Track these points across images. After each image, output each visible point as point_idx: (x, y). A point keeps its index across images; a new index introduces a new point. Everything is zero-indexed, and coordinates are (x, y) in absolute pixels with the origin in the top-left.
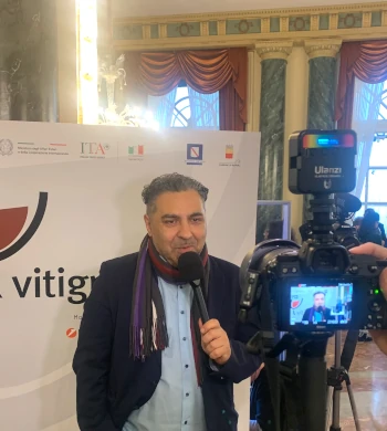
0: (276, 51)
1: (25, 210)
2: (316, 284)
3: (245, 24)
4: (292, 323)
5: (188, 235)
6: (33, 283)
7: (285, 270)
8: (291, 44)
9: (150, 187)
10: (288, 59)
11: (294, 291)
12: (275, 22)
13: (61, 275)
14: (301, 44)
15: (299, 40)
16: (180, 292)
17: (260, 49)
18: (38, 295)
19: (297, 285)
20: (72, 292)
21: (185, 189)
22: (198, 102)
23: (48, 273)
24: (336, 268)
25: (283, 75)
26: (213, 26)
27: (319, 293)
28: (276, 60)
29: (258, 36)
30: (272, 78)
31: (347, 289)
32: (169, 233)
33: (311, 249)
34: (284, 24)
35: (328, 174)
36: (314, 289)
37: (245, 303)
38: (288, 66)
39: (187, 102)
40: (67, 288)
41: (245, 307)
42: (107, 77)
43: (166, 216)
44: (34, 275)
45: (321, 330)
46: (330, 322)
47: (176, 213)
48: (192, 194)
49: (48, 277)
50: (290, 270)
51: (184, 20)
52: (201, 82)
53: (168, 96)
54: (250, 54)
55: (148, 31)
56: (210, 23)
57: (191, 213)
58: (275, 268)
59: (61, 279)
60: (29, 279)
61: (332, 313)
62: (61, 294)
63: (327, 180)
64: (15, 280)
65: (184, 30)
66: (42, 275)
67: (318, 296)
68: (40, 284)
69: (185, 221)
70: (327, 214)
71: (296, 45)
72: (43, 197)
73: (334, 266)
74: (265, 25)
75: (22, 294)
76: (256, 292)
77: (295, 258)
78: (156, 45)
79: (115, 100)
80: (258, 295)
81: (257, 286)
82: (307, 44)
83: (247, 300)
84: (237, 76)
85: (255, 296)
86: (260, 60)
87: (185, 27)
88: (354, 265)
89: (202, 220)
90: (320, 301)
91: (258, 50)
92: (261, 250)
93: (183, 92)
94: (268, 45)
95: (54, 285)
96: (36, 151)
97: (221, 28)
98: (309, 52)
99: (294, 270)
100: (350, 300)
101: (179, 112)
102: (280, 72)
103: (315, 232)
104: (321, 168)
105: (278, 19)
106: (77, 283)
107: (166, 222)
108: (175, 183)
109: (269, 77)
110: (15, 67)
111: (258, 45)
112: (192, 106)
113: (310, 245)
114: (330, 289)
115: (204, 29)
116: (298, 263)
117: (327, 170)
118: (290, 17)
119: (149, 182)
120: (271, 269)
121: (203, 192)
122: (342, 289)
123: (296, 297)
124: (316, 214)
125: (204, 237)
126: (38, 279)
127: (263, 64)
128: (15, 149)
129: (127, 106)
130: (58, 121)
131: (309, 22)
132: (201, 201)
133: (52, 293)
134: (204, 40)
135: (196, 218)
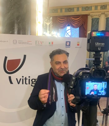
0: (96, 16)
1: (20, 60)
2: (94, 82)
3: (87, 8)
4: (86, 94)
5: (63, 67)
6: (21, 80)
7: (84, 77)
8: (101, 13)
9: (52, 53)
10: (100, 18)
11: (87, 84)
12: (96, 7)
13: (29, 78)
14: (104, 13)
15: (103, 12)
16: (61, 85)
17: (92, 15)
18: (23, 83)
19: (88, 82)
20: (32, 83)
21: (62, 54)
22: (73, 31)
23: (26, 78)
24: (101, 77)
25: (98, 23)
26: (78, 9)
27: (95, 84)
28: (96, 18)
29: (91, 11)
30: (95, 23)
31: (105, 84)
32: (57, 67)
33: (93, 70)
34: (99, 8)
35: (100, 45)
36: (94, 83)
37: (71, 87)
38: (99, 20)
39: (70, 31)
40: (31, 82)
41: (71, 88)
42: (47, 23)
43: (57, 62)
44: (22, 78)
45: (95, 97)
46: (99, 94)
47: (59, 61)
48: (64, 55)
49: (26, 79)
50: (86, 77)
51: (70, 7)
52: (74, 25)
53: (64, 29)
54: (89, 17)
55: (59, 11)
56: (77, 8)
57: (64, 61)
58: (81, 76)
59: (29, 79)
60: (20, 79)
61: (100, 92)
62: (29, 84)
63: (100, 47)
64: (17, 79)
65: (70, 10)
66: (24, 78)
67: (95, 86)
68: (24, 80)
69: (62, 63)
70: (99, 59)
71: (102, 14)
72: (25, 56)
73: (101, 76)
74: (93, 8)
75: (19, 83)
76: (75, 84)
77: (88, 73)
78: (61, 14)
79: (49, 30)
80: (75, 85)
81: (75, 82)
82: (106, 13)
83: (72, 86)
84: (85, 23)
85: (74, 85)
86: (91, 18)
87: (70, 9)
88: (108, 76)
89: (67, 63)
90: (96, 87)
91: (91, 15)
92: (79, 71)
93: (68, 28)
94: (94, 14)
95: (27, 81)
96: (23, 43)
97: (80, 9)
98: (106, 15)
99: (87, 77)
100: (106, 87)
101: (67, 34)
102: (97, 22)
103: (95, 65)
104: (98, 43)
105: (97, 6)
106: (33, 81)
107: (57, 64)
108: (59, 52)
109: (94, 23)
110: (19, 20)
111: (91, 14)
112: (71, 32)
113: (93, 69)
114: (99, 84)
115: (75, 10)
116: (89, 74)
117: (100, 44)
118: (101, 6)
119: (51, 52)
120: (80, 76)
121: (68, 54)
122: (104, 84)
123: (88, 86)
124: (95, 59)
125: (68, 68)
126: (23, 79)
127: (92, 19)
128: (17, 43)
129: (52, 32)
130: (31, 35)
131: (106, 7)
132: (67, 57)
133: (27, 83)
134: (75, 13)
135: (65, 62)
